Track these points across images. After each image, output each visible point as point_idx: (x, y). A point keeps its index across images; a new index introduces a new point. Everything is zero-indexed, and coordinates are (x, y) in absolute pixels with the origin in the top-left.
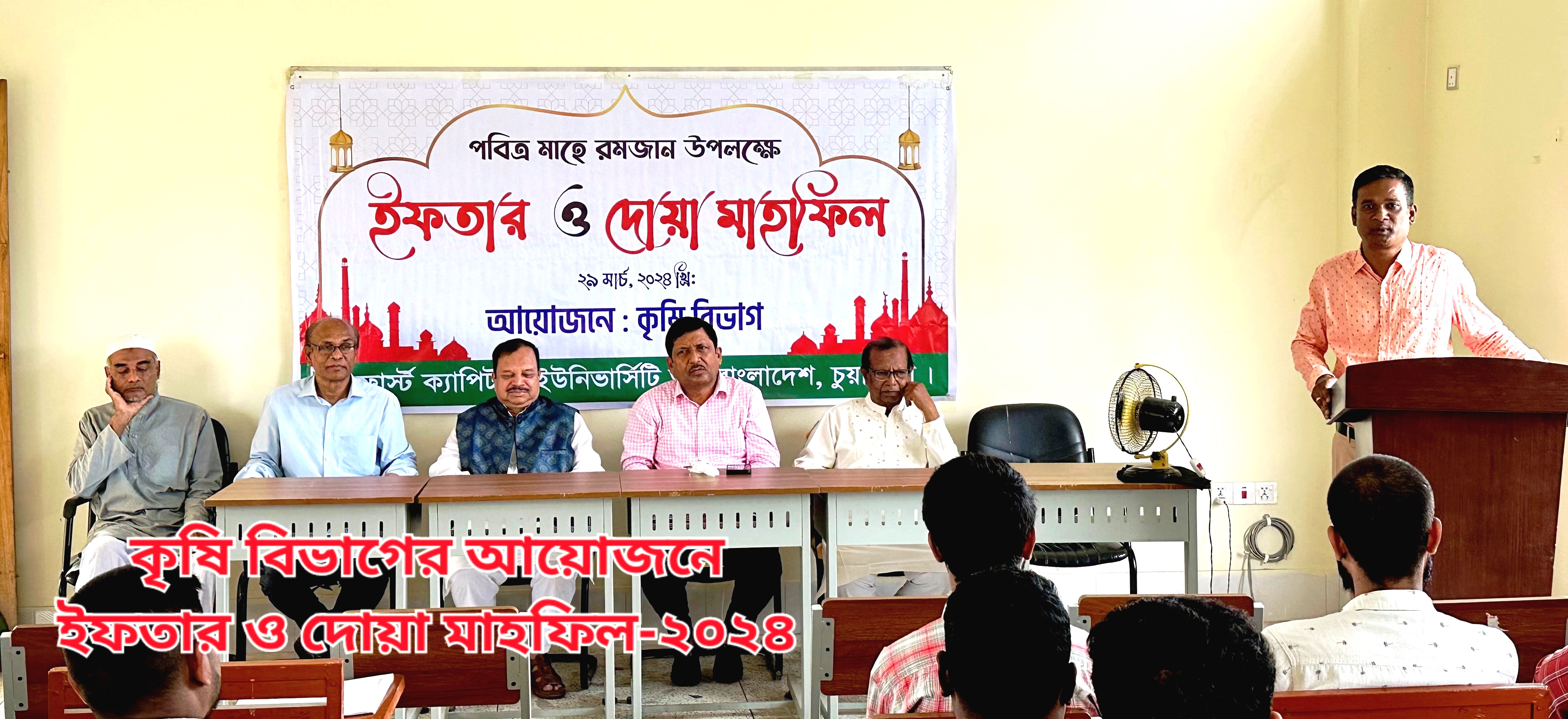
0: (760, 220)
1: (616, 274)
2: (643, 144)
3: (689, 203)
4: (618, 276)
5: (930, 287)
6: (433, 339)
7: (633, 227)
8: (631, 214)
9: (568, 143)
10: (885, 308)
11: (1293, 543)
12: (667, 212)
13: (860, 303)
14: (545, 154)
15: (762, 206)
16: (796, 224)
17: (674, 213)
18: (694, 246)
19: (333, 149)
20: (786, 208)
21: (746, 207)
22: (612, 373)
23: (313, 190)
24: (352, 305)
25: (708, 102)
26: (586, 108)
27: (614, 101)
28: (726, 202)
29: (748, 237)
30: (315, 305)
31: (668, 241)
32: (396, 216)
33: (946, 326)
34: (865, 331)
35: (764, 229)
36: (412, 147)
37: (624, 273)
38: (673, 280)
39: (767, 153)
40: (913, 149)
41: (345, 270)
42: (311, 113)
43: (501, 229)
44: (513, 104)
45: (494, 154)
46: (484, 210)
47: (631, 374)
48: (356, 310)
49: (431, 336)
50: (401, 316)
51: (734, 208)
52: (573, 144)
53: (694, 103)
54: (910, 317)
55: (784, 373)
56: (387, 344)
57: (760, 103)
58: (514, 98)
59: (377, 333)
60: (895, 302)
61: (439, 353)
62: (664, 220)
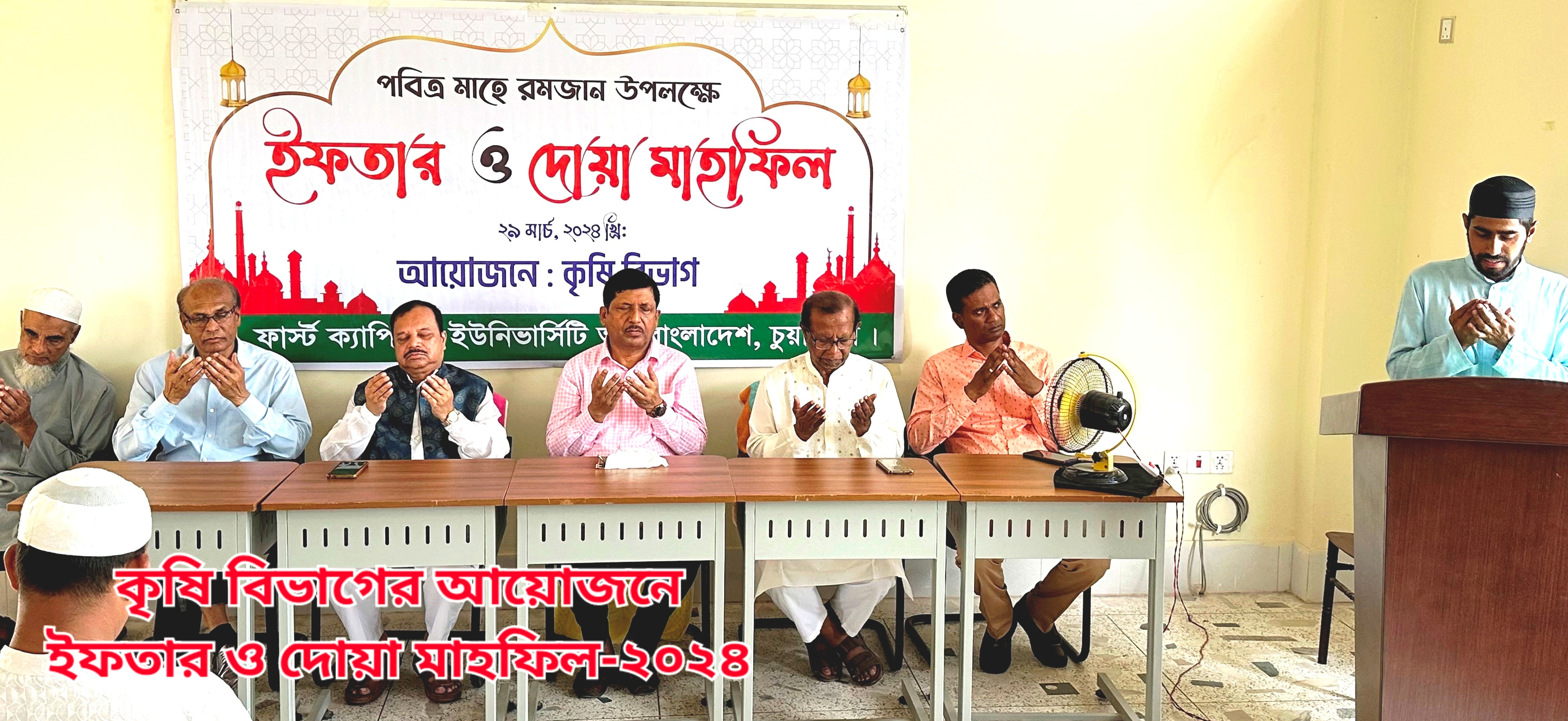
0: (696, 170)
1: (540, 225)
2: (570, 84)
3: (620, 149)
4: (542, 227)
5: (877, 244)
6: (339, 291)
7: (558, 173)
8: (556, 160)
9: (487, 81)
10: (829, 265)
11: (1247, 512)
12: (596, 159)
13: (802, 260)
14: (462, 92)
15: (699, 155)
16: (736, 173)
17: (604, 160)
18: (625, 196)
19: (225, 81)
20: (725, 156)
21: (681, 155)
22: (535, 330)
23: (202, 125)
24: (247, 253)
25: (641, 40)
26: (508, 43)
27: (538, 36)
28: (660, 150)
29: (684, 188)
30: (207, 252)
31: (597, 190)
32: (296, 158)
33: (893, 284)
34: (807, 289)
35: (701, 179)
36: (312, 81)
37: (549, 224)
38: (602, 232)
39: (705, 97)
40: (863, 95)
41: (239, 215)
42: (199, 40)
43: (413, 174)
44: (425, 36)
45: (404, 89)
46: (394, 152)
47: (556, 331)
48: (252, 258)
49: (337, 287)
50: (302, 265)
51: (668, 155)
52: (492, 82)
53: (626, 40)
54: (855, 275)
55: (720, 332)
56: (287, 294)
57: (699, 42)
58: (427, 30)
59: (275, 284)
60: (840, 259)
61: (345, 306)
62: (593, 167)
